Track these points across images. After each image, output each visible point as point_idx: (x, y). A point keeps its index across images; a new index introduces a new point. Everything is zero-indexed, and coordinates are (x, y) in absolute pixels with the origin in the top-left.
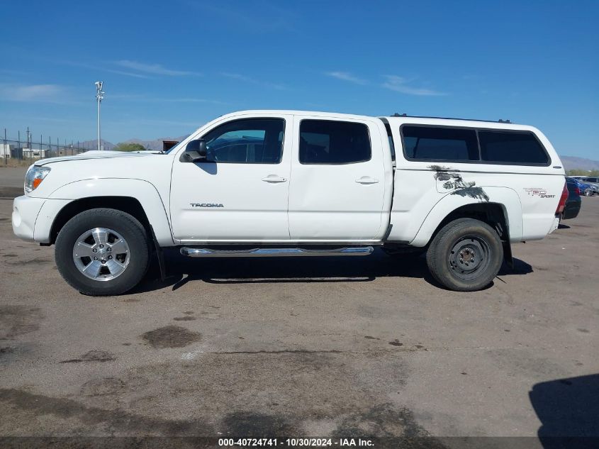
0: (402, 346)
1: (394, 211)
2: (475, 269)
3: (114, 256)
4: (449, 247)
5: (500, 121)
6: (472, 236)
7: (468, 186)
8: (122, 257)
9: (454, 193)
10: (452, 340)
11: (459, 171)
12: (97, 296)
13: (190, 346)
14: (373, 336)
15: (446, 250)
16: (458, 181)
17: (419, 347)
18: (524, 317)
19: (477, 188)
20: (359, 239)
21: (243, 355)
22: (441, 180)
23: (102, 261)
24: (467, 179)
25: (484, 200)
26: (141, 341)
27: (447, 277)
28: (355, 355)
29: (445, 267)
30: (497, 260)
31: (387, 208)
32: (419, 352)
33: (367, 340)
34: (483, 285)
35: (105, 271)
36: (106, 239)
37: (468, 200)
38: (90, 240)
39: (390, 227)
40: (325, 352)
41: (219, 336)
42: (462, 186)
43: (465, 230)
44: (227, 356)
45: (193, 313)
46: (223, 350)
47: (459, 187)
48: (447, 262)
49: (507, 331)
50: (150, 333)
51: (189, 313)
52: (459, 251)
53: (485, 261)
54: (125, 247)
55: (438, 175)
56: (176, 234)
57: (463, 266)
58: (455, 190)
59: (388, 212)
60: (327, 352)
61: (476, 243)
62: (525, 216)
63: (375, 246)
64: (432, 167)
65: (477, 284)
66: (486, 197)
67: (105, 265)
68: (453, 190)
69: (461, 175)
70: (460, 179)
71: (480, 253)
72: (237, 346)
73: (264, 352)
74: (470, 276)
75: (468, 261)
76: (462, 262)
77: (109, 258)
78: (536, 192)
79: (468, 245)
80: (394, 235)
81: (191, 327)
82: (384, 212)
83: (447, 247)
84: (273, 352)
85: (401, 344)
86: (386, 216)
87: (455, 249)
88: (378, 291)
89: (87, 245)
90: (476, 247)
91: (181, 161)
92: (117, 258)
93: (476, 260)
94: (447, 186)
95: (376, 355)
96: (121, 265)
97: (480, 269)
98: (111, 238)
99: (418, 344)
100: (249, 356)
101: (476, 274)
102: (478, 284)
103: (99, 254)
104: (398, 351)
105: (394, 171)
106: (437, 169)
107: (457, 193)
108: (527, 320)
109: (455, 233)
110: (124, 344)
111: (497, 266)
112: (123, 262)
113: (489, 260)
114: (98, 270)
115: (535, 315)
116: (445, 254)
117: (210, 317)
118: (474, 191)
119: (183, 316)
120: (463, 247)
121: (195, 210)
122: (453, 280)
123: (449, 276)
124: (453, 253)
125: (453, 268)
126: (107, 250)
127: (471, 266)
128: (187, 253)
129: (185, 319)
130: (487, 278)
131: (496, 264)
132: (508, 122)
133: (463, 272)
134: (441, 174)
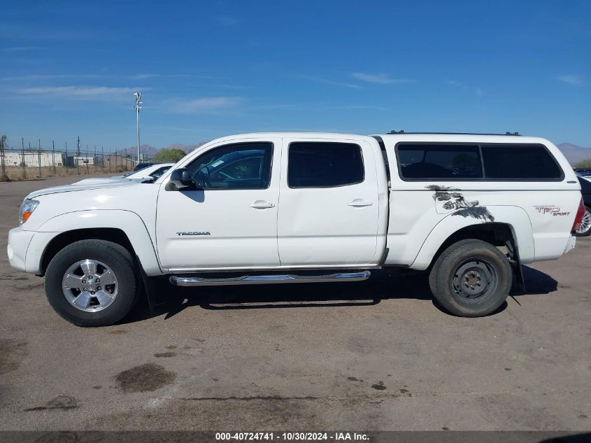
0: (385, 391)
1: (390, 234)
2: (482, 294)
3: (103, 287)
4: (452, 271)
5: (508, 134)
6: (477, 258)
7: (471, 206)
8: (110, 288)
9: (455, 214)
10: (443, 382)
11: (460, 190)
12: (87, 327)
13: (162, 390)
14: (357, 377)
15: (448, 275)
16: (460, 200)
17: (403, 391)
18: (531, 351)
19: (480, 208)
20: (354, 263)
21: (210, 402)
22: (440, 200)
23: (91, 292)
24: (469, 199)
25: (488, 220)
26: (113, 383)
27: (451, 302)
28: (331, 403)
29: (447, 292)
30: (505, 284)
31: (382, 231)
32: (402, 398)
33: (349, 383)
34: (491, 310)
35: (94, 302)
36: (95, 270)
37: (470, 221)
38: (79, 272)
39: (386, 251)
40: (299, 398)
41: (193, 377)
42: (464, 206)
43: (468, 252)
44: (195, 403)
45: (175, 347)
46: (192, 396)
47: (461, 207)
48: (450, 287)
49: (507, 369)
50: (125, 373)
51: (171, 347)
52: (463, 275)
53: (492, 284)
54: (113, 278)
55: (437, 195)
56: (163, 263)
57: (469, 291)
58: (456, 211)
59: (384, 235)
60: (302, 398)
61: (481, 265)
62: (536, 236)
63: (372, 270)
64: (431, 187)
65: (483, 310)
66: (490, 217)
67: (93, 296)
68: (454, 210)
69: (463, 194)
70: (462, 199)
71: (486, 277)
72: (209, 390)
73: (234, 398)
74: (476, 300)
75: (474, 285)
76: (468, 287)
77: (98, 289)
78: (547, 210)
79: (473, 268)
80: (391, 258)
81: (168, 365)
82: (380, 235)
83: (449, 271)
84: (245, 399)
85: (384, 388)
86: (381, 240)
87: (459, 273)
88: (377, 317)
89: (76, 277)
90: (482, 270)
91: (167, 189)
92: (107, 289)
93: (483, 284)
94: (448, 206)
95: (353, 402)
96: (110, 296)
97: (487, 293)
98: (100, 270)
99: (403, 388)
100: (218, 403)
101: (482, 298)
102: (485, 309)
103: (88, 286)
104: (378, 397)
105: (389, 192)
106: (436, 189)
107: (458, 213)
108: (534, 355)
109: (458, 256)
110: (94, 388)
111: (506, 291)
112: (112, 293)
113: (497, 283)
114: (87, 301)
115: (544, 348)
116: (447, 279)
117: (192, 352)
118: (477, 211)
119: (165, 351)
120: (467, 271)
121: (181, 239)
122: (456, 305)
123: (453, 302)
124: (457, 276)
125: (458, 293)
126: (96, 281)
127: (478, 290)
128: (175, 282)
129: (166, 355)
130: (494, 303)
131: (505, 288)
132: (516, 134)
133: (468, 296)
134: (441, 194)
